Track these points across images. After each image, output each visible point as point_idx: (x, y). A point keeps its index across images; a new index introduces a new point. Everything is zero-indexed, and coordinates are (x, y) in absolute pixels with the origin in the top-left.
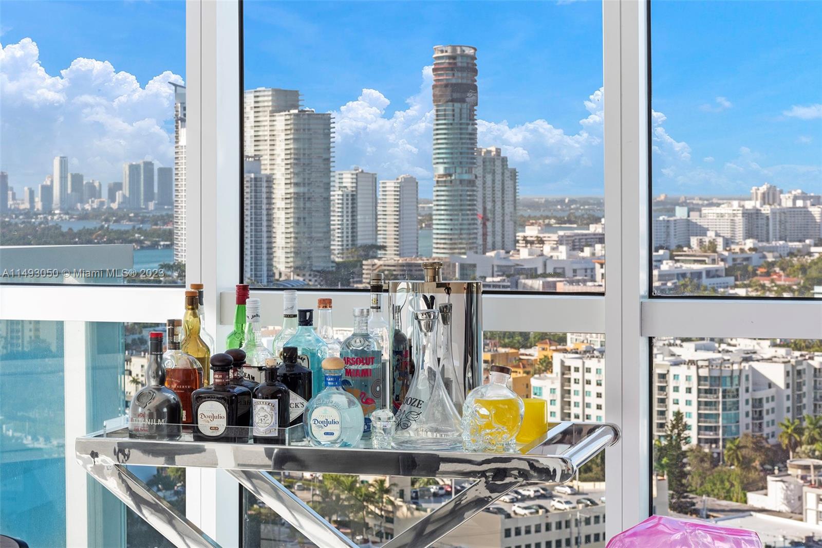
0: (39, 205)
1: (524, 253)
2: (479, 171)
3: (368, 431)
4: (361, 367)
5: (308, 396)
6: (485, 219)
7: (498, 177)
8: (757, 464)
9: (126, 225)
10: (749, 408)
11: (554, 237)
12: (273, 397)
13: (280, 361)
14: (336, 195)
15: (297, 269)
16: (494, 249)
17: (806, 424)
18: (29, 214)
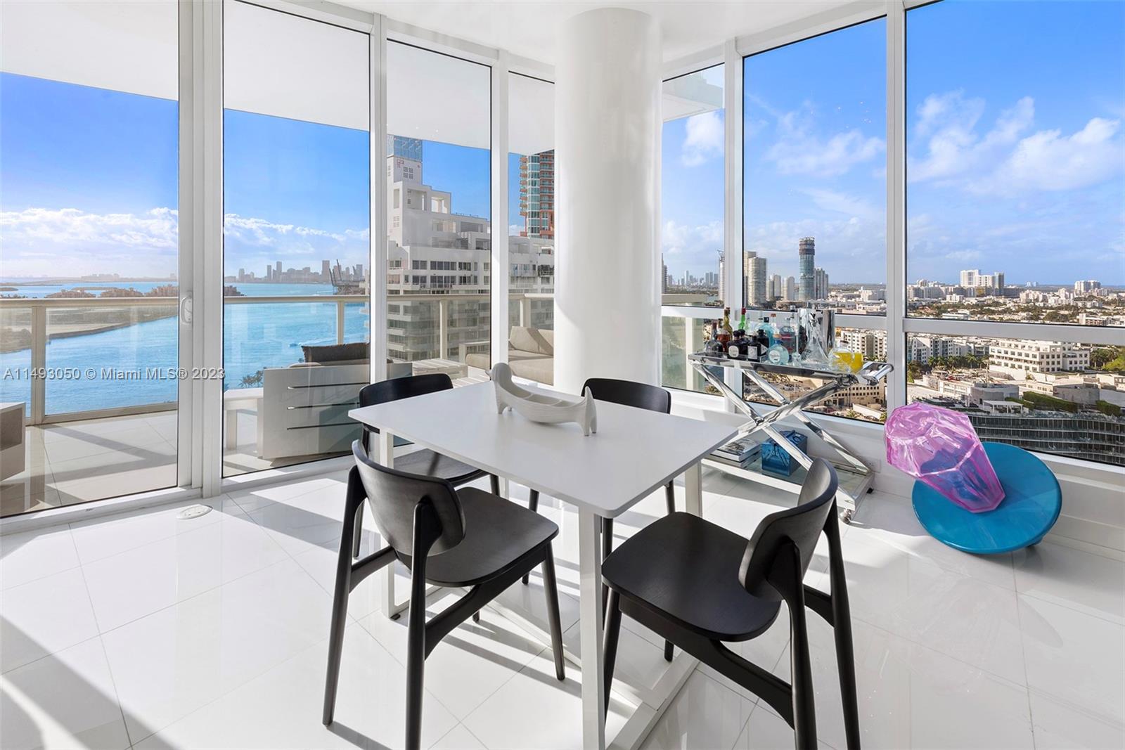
0: (681, 284)
1: (831, 300)
2: (815, 275)
3: (790, 359)
4: (787, 337)
5: (768, 347)
6: (817, 289)
7: (822, 277)
8: (918, 371)
9: (705, 290)
10: (916, 352)
11: (841, 295)
12: (755, 346)
13: (758, 334)
14: (768, 282)
15: (756, 303)
16: (820, 298)
17: (939, 359)
18: (678, 286)
